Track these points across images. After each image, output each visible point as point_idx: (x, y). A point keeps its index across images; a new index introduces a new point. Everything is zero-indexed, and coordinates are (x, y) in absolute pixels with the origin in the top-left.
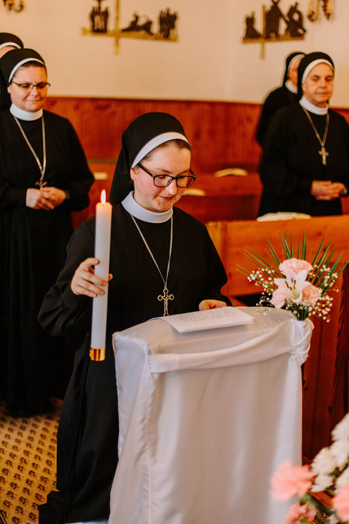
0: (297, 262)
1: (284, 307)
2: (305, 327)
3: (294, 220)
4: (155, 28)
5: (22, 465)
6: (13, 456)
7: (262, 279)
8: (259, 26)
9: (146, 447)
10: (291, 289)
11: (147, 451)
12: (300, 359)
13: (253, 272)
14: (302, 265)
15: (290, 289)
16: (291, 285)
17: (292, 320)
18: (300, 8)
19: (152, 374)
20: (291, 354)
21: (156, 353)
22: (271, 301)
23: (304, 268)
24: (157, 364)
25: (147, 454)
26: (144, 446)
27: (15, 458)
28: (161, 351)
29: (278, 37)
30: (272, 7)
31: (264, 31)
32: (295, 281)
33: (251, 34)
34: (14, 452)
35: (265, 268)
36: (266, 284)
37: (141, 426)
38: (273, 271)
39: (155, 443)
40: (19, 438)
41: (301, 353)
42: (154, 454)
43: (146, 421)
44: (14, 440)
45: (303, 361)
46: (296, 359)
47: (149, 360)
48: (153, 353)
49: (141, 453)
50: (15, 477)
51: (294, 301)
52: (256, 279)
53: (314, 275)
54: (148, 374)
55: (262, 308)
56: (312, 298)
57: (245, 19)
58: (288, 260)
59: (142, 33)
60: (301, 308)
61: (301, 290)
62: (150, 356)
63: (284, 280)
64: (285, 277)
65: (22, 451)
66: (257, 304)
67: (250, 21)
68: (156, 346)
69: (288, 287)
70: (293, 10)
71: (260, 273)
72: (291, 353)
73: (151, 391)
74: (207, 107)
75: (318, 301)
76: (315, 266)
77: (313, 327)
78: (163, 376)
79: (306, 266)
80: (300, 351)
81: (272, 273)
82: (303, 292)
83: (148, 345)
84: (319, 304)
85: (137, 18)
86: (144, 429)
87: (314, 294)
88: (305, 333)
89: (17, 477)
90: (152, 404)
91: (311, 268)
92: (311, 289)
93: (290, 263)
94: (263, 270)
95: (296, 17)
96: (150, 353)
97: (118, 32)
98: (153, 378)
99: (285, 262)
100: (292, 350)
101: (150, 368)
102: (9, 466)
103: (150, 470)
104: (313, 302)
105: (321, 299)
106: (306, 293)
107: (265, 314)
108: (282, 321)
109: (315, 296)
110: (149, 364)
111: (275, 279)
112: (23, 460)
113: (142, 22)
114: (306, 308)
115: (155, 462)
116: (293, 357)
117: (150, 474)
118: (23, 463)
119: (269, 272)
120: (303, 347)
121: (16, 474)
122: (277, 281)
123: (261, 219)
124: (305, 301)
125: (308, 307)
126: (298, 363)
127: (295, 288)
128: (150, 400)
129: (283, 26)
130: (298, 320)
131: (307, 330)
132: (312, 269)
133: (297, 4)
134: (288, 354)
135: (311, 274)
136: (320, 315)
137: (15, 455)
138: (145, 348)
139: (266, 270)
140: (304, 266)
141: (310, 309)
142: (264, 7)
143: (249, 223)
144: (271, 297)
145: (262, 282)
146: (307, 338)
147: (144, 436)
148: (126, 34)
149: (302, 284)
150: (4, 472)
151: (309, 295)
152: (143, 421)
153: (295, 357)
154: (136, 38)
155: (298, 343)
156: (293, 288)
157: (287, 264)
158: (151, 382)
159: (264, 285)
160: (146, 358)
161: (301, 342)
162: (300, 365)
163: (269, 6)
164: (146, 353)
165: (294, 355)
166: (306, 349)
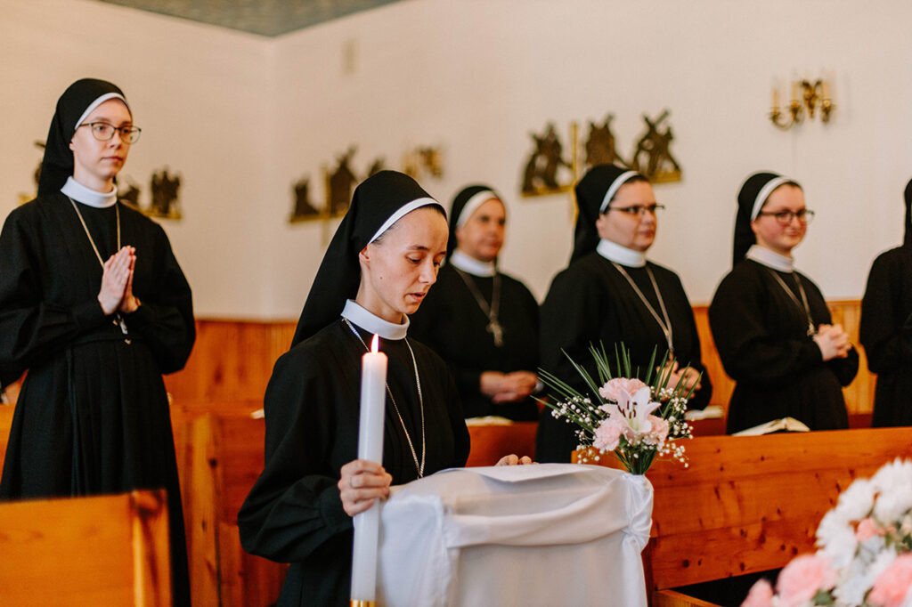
4: (145, 199)
8: (318, 196)
12: (639, 540)
20: (626, 534)
21: (454, 513)
24: (454, 533)
28: (462, 510)
30: (339, 169)
31: (328, 203)
32: (635, 404)
41: (641, 531)
45: (644, 543)
46: (633, 541)
47: (443, 526)
48: (450, 511)
54: (443, 550)
57: (293, 188)
60: (645, 448)
62: (447, 517)
63: (613, 406)
64: (612, 402)
67: (301, 191)
68: (454, 501)
69: (624, 414)
72: (626, 530)
78: (465, 550)
79: (643, 388)
80: (638, 527)
83: (443, 499)
88: (645, 496)
91: (648, 391)
93: (618, 384)
94: (575, 399)
96: (446, 511)
98: (450, 557)
99: (606, 385)
100: (627, 527)
101: (446, 540)
110: (444, 532)
111: (600, 407)
114: (652, 448)
116: (628, 540)
120: (643, 520)
122: (604, 409)
125: (655, 445)
126: (637, 548)
127: (635, 415)
130: (634, 474)
134: (620, 533)
138: (438, 504)
139: (580, 399)
146: (649, 504)
153: (632, 538)
155: (637, 513)
156: (632, 415)
157: (610, 387)
158: (447, 564)
159: (581, 419)
160: (439, 522)
161: (640, 511)
162: (640, 551)
163: (333, 165)
164: (440, 513)
165: (630, 535)
166: (647, 523)
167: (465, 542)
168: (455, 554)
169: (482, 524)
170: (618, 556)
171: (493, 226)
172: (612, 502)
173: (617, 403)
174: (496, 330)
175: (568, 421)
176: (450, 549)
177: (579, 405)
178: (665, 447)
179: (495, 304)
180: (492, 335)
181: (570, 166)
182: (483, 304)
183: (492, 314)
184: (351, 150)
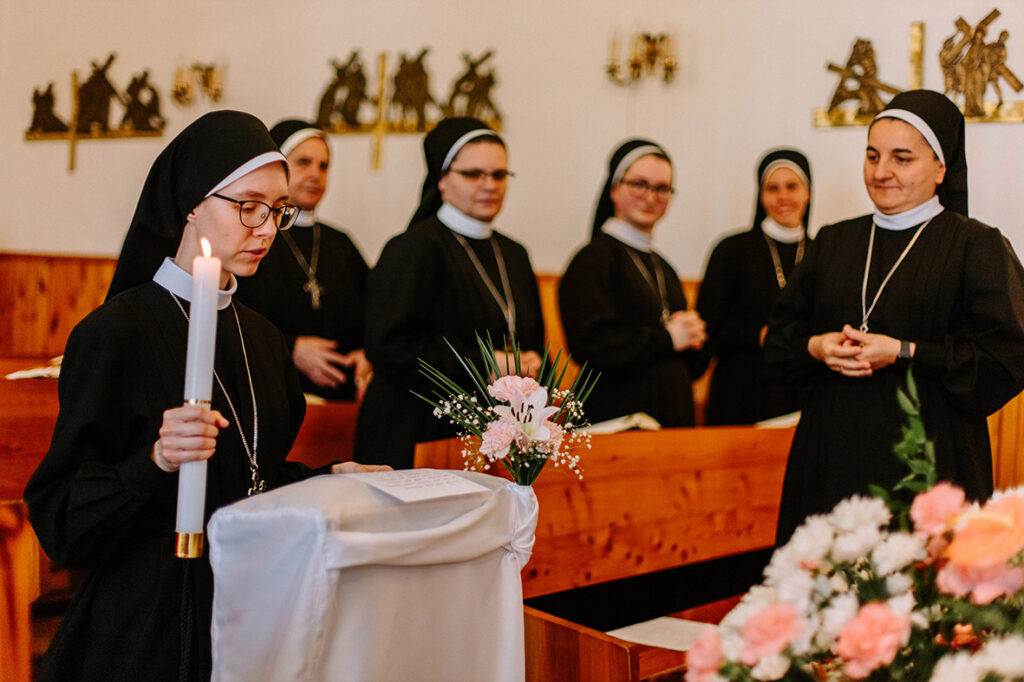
8: (65, 108)
12: (519, 558)
17: (508, 486)
18: (153, 80)
19: (328, 570)
20: (507, 551)
21: (338, 529)
24: (337, 551)
29: (105, 132)
30: (94, 77)
31: (75, 119)
33: (44, 121)
45: (524, 562)
46: (515, 559)
47: (324, 543)
48: (334, 528)
54: (322, 571)
62: (329, 534)
63: (507, 408)
67: (44, 102)
68: (337, 515)
70: (139, 83)
72: (508, 547)
73: (323, 607)
78: (345, 573)
80: (520, 544)
83: (326, 513)
88: (531, 509)
93: (506, 382)
95: (145, 96)
96: (328, 526)
98: (329, 579)
99: (497, 382)
100: (509, 544)
101: (326, 560)
110: (325, 552)
111: (490, 408)
116: (508, 557)
120: (527, 536)
122: (495, 410)
126: (516, 567)
128: (318, 628)
129: (117, 113)
133: (146, 75)
134: (502, 550)
138: (321, 519)
140: (537, 388)
142: (75, 76)
146: (534, 519)
153: (513, 555)
158: (327, 587)
160: (320, 539)
161: (525, 526)
162: (520, 570)
163: (86, 74)
164: (321, 528)
165: (512, 552)
166: (531, 539)
167: (347, 562)
168: (335, 576)
169: (366, 542)
170: (496, 574)
171: (314, 170)
172: (497, 516)
173: (507, 404)
174: (314, 290)
175: (452, 422)
176: (330, 571)
177: (465, 404)
178: (560, 458)
179: (314, 260)
180: (309, 295)
181: (376, 103)
182: (301, 259)
183: (311, 271)
184: (111, 59)
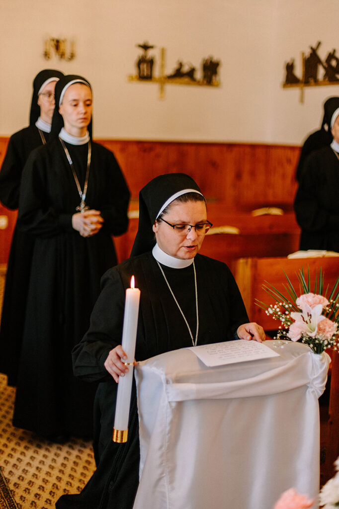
0: (314, 297)
1: (300, 341)
2: (321, 360)
3: (324, 257)
4: (199, 75)
5: (53, 491)
6: (46, 481)
7: (279, 313)
8: (299, 72)
9: (164, 475)
10: (307, 323)
11: (165, 478)
12: (317, 392)
13: (271, 306)
14: (318, 300)
15: (305, 323)
16: (307, 318)
17: (309, 353)
18: (338, 55)
19: (169, 402)
20: (308, 387)
21: (173, 382)
22: (288, 335)
23: (320, 303)
24: (174, 393)
25: (165, 481)
26: (162, 473)
27: (47, 484)
28: (178, 380)
29: (317, 82)
30: (311, 54)
31: (303, 77)
32: (311, 315)
33: (291, 80)
34: (47, 478)
35: (283, 303)
36: (283, 318)
37: (159, 453)
38: (291, 306)
39: (173, 471)
40: (53, 464)
41: (318, 387)
42: (171, 481)
43: (163, 449)
44: (48, 466)
45: (321, 394)
46: (313, 392)
47: (166, 389)
48: (171, 381)
49: (160, 479)
50: (46, 501)
51: (310, 335)
52: (274, 313)
53: (330, 310)
54: (166, 402)
55: (279, 342)
56: (327, 332)
57: (285, 66)
58: (304, 295)
59: (186, 80)
60: (317, 342)
61: (317, 323)
62: (168, 385)
63: (300, 314)
64: (301, 311)
65: (54, 477)
66: (275, 338)
67: (290, 68)
68: (174, 375)
69: (304, 320)
70: (331, 56)
71: (278, 307)
72: (309, 385)
73: (169, 419)
74: (248, 150)
75: (334, 335)
76: (332, 301)
77: (330, 361)
78: (180, 404)
79: (322, 301)
80: (317, 383)
81: (289, 307)
82: (319, 326)
83: (166, 374)
84: (334, 338)
85: (181, 65)
86: (162, 456)
87: (330, 328)
88: (321, 367)
89: (49, 502)
90: (170, 431)
91: (327, 302)
92: (326, 323)
93: (307, 298)
94: (281, 304)
95: (334, 63)
96: (167, 382)
97: (163, 79)
98: (171, 406)
99: (301, 297)
100: (309, 383)
101: (168, 397)
102: (41, 491)
103: (167, 496)
104: (329, 336)
105: (335, 333)
106: (321, 327)
107: (282, 347)
108: (299, 354)
109: (330, 330)
110: (167, 393)
111: (292, 313)
112: (55, 486)
113: (186, 69)
114: (321, 342)
115: (173, 489)
116: (310, 390)
117: (168, 501)
118: (55, 488)
119: (287, 306)
120: (320, 380)
121: (47, 499)
122: (294, 315)
123: (292, 257)
124: (321, 335)
125: (324, 341)
126: (315, 396)
127: (310, 322)
128: (168, 428)
129: (321, 72)
130: (315, 353)
131: (323, 364)
132: (329, 303)
133: (334, 51)
134: (305, 387)
135: (327, 308)
136: (335, 349)
137: (47, 481)
138: (163, 377)
139: (284, 304)
140: (320, 301)
141: (326, 343)
142: (303, 54)
143: (279, 260)
144: (287, 331)
145: (279, 316)
146: (324, 371)
147: (161, 463)
148: (170, 81)
149: (318, 318)
150: (36, 497)
151: (325, 329)
152: (161, 448)
153: (312, 390)
154: (181, 83)
155: (315, 376)
156: (308, 322)
157: (303, 299)
158: (169, 410)
159: (281, 318)
160: (164, 387)
161: (318, 375)
162: (318, 397)
163: (308, 52)
164: (164, 382)
165: (312, 388)
166: (323, 381)
167: (179, 399)
168: (174, 405)
184: (319, 44)
